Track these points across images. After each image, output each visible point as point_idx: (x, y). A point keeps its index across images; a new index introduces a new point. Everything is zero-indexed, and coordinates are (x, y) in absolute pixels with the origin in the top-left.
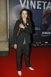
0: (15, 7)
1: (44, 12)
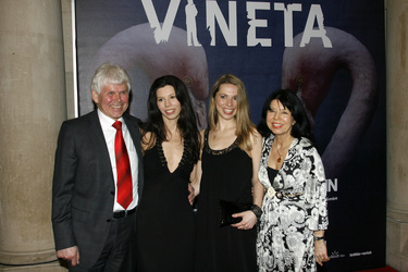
0: (114, 38)
1: (289, 62)
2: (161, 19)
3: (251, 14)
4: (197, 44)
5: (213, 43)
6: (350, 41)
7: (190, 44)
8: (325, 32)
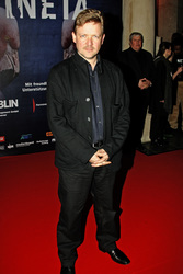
7: (8, 17)
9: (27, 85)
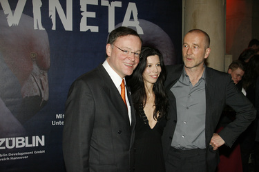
2: (13, 7)
3: (83, 8)
4: (41, 28)
5: (54, 28)
6: (157, 31)
7: (36, 28)
8: (138, 23)
9: (58, 116)
